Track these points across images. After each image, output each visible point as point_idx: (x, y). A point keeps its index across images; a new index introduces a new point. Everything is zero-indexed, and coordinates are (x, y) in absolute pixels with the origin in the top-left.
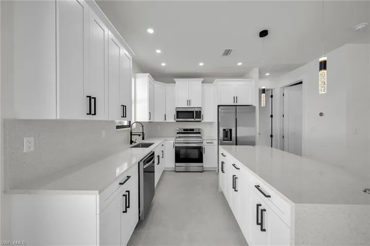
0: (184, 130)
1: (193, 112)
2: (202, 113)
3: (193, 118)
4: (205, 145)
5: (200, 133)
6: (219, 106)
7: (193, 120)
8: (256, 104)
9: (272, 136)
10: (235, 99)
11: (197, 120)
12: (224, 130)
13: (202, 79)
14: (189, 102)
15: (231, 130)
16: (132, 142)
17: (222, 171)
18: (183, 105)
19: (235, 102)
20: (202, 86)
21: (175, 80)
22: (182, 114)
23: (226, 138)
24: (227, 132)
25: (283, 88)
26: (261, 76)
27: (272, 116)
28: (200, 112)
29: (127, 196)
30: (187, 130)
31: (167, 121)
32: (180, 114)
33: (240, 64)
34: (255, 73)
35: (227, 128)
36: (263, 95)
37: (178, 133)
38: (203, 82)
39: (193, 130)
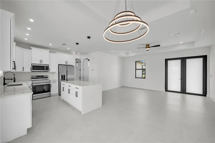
0: (37, 76)
1: (44, 66)
2: (49, 67)
3: (44, 70)
4: (52, 83)
5: (47, 78)
6: (59, 65)
7: (44, 71)
8: (74, 65)
9: (80, 78)
10: (66, 62)
11: (46, 71)
12: (62, 75)
13: (49, 51)
14: (41, 61)
15: (65, 76)
16: (5, 84)
17: (63, 91)
18: (37, 62)
20: (49, 54)
21: (31, 47)
22: (35, 68)
23: (62, 79)
24: (63, 77)
25: (84, 59)
26: (76, 54)
27: (80, 70)
28: (48, 67)
30: (39, 76)
31: (24, 71)
32: (34, 67)
33: (68, 48)
34: (74, 52)
35: (63, 74)
36: (77, 63)
37: (32, 78)
39: (43, 76)
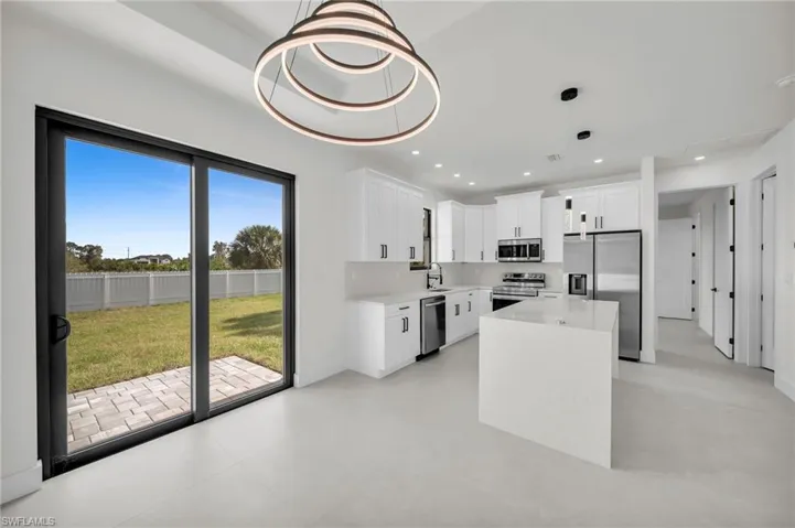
0: (515, 275)
1: (526, 246)
2: (542, 248)
3: (525, 256)
5: (543, 281)
6: (565, 236)
7: (526, 259)
9: (733, 294)
10: (598, 221)
11: (532, 259)
12: (570, 276)
13: (542, 192)
14: (518, 230)
15: (584, 276)
16: (428, 286)
18: (509, 237)
19: (599, 226)
20: (542, 202)
21: (496, 198)
22: (505, 251)
23: (576, 291)
24: (577, 280)
25: (761, 180)
27: (732, 249)
28: (539, 245)
29: (406, 321)
31: (485, 261)
33: (599, 161)
35: (577, 272)
37: (504, 280)
38: (543, 196)
39: (519, 275)
